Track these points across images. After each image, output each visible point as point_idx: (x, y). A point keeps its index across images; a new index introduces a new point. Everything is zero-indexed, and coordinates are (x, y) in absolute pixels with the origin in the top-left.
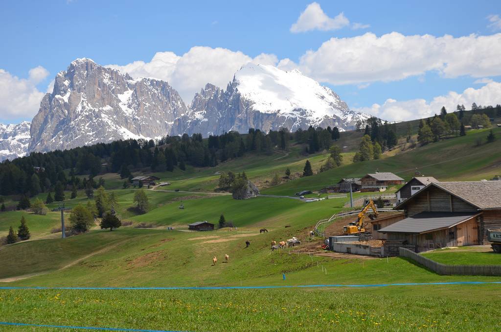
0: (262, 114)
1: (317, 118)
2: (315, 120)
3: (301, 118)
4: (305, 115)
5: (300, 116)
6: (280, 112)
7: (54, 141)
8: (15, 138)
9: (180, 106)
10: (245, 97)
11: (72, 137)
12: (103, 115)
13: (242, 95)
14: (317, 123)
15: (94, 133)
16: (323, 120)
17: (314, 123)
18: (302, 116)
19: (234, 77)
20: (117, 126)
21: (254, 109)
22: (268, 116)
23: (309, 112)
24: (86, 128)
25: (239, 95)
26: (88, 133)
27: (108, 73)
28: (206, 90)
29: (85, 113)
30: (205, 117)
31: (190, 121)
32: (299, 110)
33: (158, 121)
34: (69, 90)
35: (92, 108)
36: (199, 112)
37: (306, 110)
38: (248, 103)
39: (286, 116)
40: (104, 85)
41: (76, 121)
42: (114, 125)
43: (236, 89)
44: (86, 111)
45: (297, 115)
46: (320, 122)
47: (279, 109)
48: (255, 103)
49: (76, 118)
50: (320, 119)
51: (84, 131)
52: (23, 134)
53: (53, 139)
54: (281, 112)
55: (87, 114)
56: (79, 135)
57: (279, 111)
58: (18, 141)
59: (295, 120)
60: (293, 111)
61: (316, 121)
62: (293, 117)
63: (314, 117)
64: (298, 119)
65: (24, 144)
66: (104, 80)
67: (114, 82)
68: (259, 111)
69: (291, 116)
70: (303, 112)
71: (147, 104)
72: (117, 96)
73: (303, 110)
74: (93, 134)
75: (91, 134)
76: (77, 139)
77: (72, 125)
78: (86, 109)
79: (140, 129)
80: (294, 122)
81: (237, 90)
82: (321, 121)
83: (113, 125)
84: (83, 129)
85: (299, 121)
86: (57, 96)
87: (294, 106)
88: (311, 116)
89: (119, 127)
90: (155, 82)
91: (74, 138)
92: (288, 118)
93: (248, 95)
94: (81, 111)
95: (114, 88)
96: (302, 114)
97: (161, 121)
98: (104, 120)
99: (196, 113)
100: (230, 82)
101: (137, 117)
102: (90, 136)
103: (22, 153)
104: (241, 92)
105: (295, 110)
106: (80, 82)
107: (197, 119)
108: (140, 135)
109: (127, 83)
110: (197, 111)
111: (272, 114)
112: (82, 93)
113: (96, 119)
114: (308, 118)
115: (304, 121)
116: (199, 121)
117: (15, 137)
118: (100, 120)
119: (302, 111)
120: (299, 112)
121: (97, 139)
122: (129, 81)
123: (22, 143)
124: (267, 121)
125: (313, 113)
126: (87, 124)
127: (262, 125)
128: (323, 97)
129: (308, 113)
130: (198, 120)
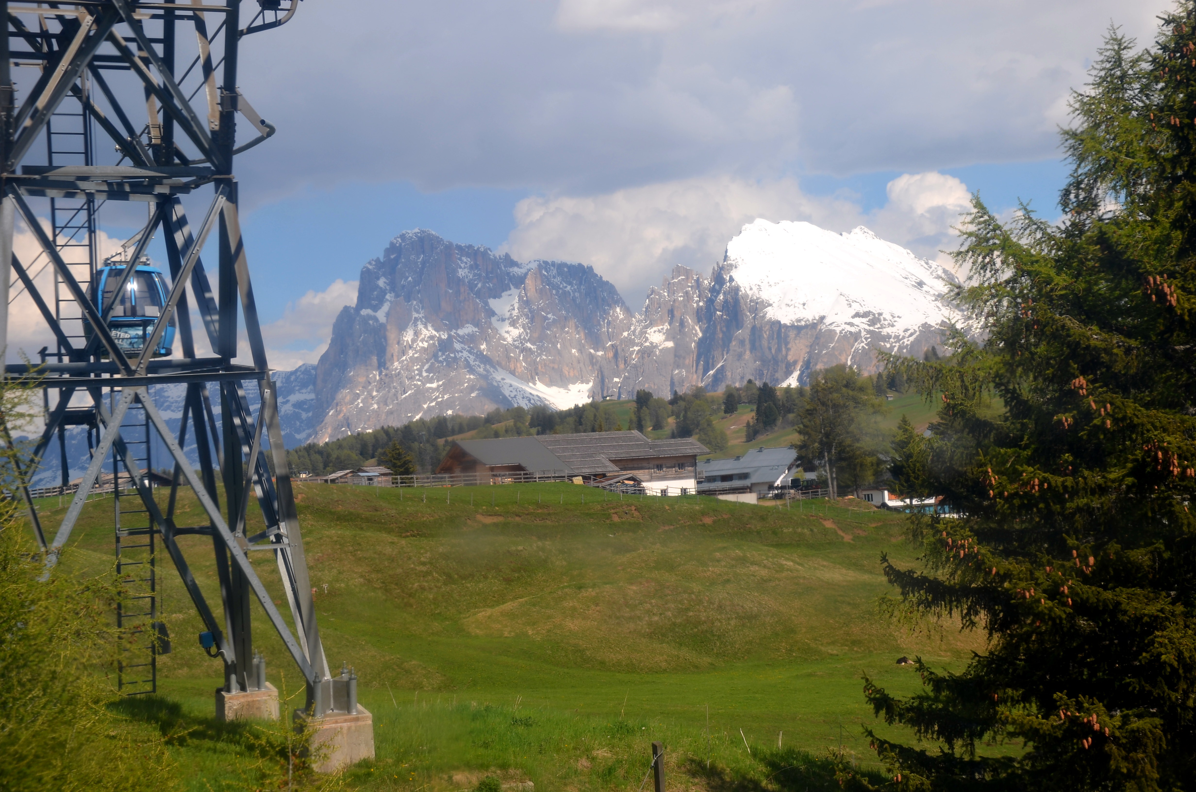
0: (785, 325)
1: (906, 330)
2: (902, 334)
3: (869, 332)
4: (878, 326)
5: (867, 327)
6: (825, 321)
7: (361, 405)
8: (288, 401)
9: (621, 316)
10: (750, 293)
11: (395, 395)
12: (457, 346)
13: (742, 289)
14: (905, 340)
15: (441, 383)
16: (918, 333)
17: (899, 341)
18: (872, 328)
19: (726, 252)
20: (488, 367)
21: (768, 316)
22: (798, 329)
23: (889, 317)
24: (425, 374)
25: (737, 289)
26: (428, 385)
27: (468, 255)
28: (673, 278)
29: (420, 344)
30: (667, 339)
31: (636, 348)
32: (865, 315)
33: (574, 351)
34: (388, 297)
35: (434, 333)
36: (655, 329)
37: (880, 314)
38: (758, 306)
39: (838, 330)
40: (459, 281)
41: (403, 361)
42: (482, 366)
43: (731, 277)
44: (422, 340)
45: (862, 324)
46: (912, 339)
47: (822, 314)
48: (770, 305)
49: (404, 353)
50: (912, 331)
51: (419, 380)
52: (304, 391)
53: (360, 401)
54: (827, 321)
55: (425, 345)
56: (411, 389)
57: (822, 318)
58: (295, 406)
59: (856, 336)
60: (853, 317)
61: (904, 338)
62: (853, 329)
63: (897, 329)
64: (863, 333)
65: (307, 411)
66: (460, 270)
67: (480, 275)
68: (779, 322)
69: (848, 328)
70: (875, 319)
71: (549, 316)
72: (487, 304)
73: (874, 315)
74: (439, 386)
75: (434, 385)
76: (405, 398)
77: (396, 369)
78: (423, 336)
79: (536, 369)
80: (856, 340)
81: (732, 279)
82: (914, 336)
83: (479, 366)
84: (417, 377)
85: (866, 339)
86: (364, 312)
87: (856, 308)
88: (893, 326)
89: (492, 370)
90: (566, 269)
91: (399, 396)
92: (841, 332)
93: (755, 289)
94: (414, 341)
95: (479, 285)
96: (873, 323)
97: (580, 351)
98: (459, 355)
99: (649, 331)
100: (718, 264)
101: (529, 345)
102: (434, 390)
103: (304, 430)
104: (740, 283)
105: (857, 315)
106: (410, 279)
107: (652, 343)
108: (538, 382)
109: (508, 274)
110: (651, 325)
111: (806, 326)
112: (415, 303)
113: (443, 354)
114: (885, 332)
115: (876, 337)
116: (656, 346)
117: (289, 398)
118: (452, 355)
119: (871, 317)
120: (865, 320)
121: (446, 397)
122: (511, 270)
123: (304, 410)
124: (797, 342)
125: (896, 319)
126: (426, 367)
127: (788, 350)
128: (920, 284)
129: (885, 319)
130: (654, 346)
